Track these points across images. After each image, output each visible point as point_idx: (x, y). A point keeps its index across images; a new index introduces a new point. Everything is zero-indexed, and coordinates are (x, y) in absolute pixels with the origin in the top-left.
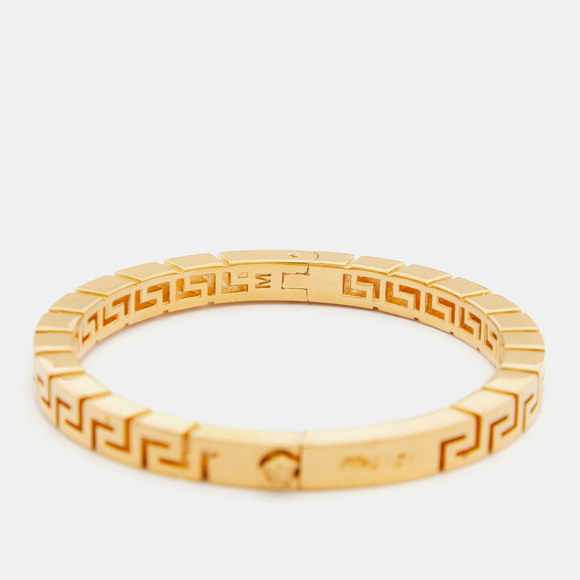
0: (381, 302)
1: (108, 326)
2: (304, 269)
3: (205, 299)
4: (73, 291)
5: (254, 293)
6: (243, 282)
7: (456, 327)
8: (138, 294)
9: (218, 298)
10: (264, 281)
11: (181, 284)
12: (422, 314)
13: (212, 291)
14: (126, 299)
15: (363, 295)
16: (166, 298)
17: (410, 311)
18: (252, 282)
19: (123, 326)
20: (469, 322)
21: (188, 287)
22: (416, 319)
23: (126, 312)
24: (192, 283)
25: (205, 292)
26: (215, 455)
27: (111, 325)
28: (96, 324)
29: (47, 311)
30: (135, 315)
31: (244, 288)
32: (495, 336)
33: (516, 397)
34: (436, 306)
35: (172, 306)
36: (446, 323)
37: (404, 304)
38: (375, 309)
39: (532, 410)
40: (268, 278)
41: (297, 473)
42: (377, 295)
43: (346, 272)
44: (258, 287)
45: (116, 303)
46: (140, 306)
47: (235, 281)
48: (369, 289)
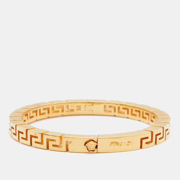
0: (116, 114)
1: (31, 119)
2: (91, 104)
3: (60, 113)
4: (20, 108)
5: (76, 112)
6: (72, 108)
7: (141, 119)
8: (40, 110)
9: (64, 113)
10: (79, 108)
11: (53, 108)
12: (130, 116)
13: (63, 111)
14: (36, 111)
15: (110, 112)
16: (49, 112)
17: (126, 115)
18: (75, 108)
19: (35, 120)
20: (145, 116)
21: (55, 109)
22: (128, 118)
23: (36, 116)
24: (57, 108)
25: (60, 111)
26: (70, 142)
27: (32, 119)
28: (28, 117)
29: (12, 112)
30: (39, 117)
31: (72, 110)
32: (154, 117)
33: (163, 128)
34: (134, 112)
35: (50, 115)
36: (138, 118)
37: (124, 113)
38: (115, 116)
39: (168, 134)
40: (80, 107)
41: (96, 147)
42: (115, 111)
43: (105, 104)
44: (77, 110)
45: (33, 112)
46: (40, 114)
47: (70, 108)
48: (112, 110)
